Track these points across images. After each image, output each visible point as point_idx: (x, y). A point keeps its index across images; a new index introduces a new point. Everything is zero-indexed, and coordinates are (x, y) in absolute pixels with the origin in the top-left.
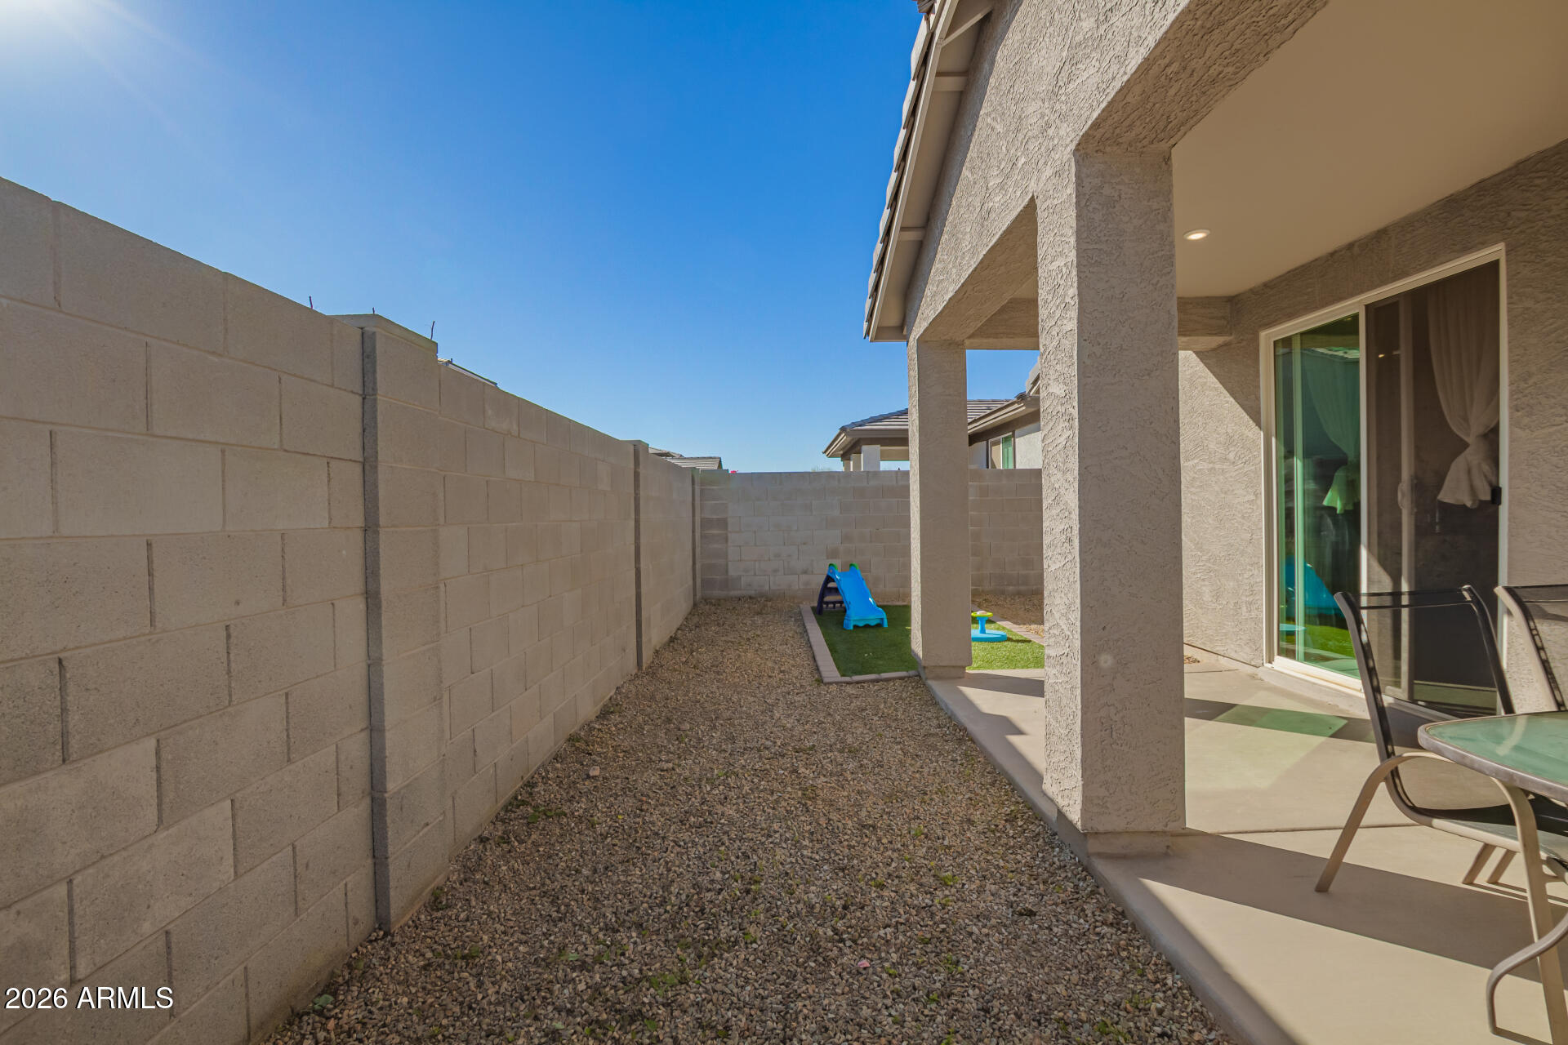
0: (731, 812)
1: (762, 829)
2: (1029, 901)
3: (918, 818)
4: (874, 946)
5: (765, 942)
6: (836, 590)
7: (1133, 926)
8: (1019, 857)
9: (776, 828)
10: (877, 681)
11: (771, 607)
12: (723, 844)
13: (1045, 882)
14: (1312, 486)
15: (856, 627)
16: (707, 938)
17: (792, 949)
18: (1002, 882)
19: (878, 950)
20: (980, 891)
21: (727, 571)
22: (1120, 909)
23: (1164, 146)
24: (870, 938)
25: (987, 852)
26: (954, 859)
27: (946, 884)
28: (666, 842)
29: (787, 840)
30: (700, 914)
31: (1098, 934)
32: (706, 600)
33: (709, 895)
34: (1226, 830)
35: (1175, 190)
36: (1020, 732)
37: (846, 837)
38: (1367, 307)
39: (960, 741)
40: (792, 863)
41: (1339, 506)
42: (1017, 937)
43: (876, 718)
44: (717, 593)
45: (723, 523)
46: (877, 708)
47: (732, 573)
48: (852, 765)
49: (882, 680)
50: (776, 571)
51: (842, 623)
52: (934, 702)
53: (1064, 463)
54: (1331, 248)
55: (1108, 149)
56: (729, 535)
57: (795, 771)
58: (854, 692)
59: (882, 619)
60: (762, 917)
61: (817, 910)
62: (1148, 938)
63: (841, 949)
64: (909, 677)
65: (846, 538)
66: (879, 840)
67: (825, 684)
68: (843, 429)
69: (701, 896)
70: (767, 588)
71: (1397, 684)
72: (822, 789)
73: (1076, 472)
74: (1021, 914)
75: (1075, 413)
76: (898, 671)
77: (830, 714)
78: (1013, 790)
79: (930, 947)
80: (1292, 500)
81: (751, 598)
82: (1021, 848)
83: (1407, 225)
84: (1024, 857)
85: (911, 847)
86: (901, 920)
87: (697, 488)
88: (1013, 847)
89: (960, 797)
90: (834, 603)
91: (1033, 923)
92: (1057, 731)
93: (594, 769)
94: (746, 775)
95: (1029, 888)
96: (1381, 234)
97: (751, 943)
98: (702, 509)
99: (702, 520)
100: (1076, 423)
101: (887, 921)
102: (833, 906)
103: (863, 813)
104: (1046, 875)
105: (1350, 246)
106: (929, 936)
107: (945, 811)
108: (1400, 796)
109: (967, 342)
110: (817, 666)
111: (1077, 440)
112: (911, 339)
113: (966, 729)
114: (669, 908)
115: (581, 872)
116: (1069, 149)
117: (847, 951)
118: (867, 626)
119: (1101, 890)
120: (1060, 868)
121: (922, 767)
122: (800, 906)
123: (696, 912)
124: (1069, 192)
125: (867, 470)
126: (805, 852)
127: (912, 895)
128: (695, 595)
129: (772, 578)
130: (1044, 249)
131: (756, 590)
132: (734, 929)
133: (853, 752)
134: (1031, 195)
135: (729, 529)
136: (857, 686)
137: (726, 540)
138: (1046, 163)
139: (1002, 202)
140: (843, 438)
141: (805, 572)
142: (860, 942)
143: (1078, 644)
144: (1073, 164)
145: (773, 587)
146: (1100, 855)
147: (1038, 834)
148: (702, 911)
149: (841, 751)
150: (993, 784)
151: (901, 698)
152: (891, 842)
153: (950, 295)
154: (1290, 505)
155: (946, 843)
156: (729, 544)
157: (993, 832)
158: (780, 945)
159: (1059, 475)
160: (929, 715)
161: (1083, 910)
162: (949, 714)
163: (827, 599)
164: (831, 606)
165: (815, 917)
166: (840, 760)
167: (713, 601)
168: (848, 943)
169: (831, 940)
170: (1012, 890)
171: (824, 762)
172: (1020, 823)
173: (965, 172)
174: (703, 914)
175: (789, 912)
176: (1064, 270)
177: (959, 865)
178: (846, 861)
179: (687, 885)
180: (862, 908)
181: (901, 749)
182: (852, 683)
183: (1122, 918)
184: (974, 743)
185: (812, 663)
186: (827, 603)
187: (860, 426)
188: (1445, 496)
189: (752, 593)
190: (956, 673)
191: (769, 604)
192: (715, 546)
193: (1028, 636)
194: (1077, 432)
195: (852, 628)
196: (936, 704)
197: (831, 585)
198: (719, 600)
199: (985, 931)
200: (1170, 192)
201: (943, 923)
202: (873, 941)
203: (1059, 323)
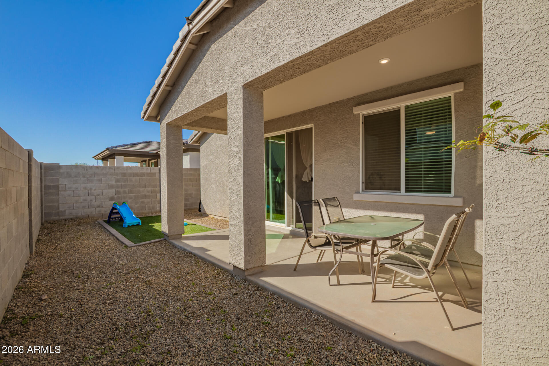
0: (123, 295)
1: (140, 297)
2: (235, 291)
3: (191, 280)
4: (199, 316)
5: (165, 326)
6: (118, 213)
7: (262, 289)
8: (226, 282)
9: (145, 295)
10: (150, 243)
11: (83, 222)
12: (127, 305)
13: (236, 286)
14: (274, 176)
15: (128, 226)
16: (143, 332)
17: (175, 325)
18: (224, 289)
19: (200, 316)
20: (220, 293)
21: (59, 208)
22: (257, 286)
23: (262, 90)
24: (197, 314)
25: (216, 284)
26: (208, 288)
27: (210, 295)
28: (103, 311)
29: (151, 298)
30: (135, 327)
31: (255, 293)
32: (48, 222)
33: (135, 321)
34: (273, 263)
35: (264, 102)
36: (209, 251)
37: (171, 291)
38: (287, 133)
39: (191, 257)
40: (157, 303)
41: (280, 181)
42: (236, 300)
43: (157, 255)
44: (53, 218)
45: (57, 187)
46: (155, 252)
47: (61, 208)
48: (158, 271)
49: (152, 243)
50: (84, 207)
51: (122, 225)
52: (174, 247)
53: (237, 170)
54: (279, 116)
55: (250, 88)
56: (60, 192)
57: (137, 277)
58: (143, 248)
59: (139, 222)
60: (159, 320)
61: (176, 312)
62: (266, 289)
63: (189, 320)
64: (162, 240)
65: (117, 192)
66: (183, 289)
67: (130, 247)
68: (108, 149)
69: (132, 322)
70: (80, 214)
71: (293, 225)
72: (152, 280)
73: (242, 172)
74: (234, 295)
75: (242, 156)
76: (156, 239)
77: (138, 257)
78: (215, 266)
79: (215, 310)
80: (269, 180)
81: (71, 219)
82: (225, 280)
83: (295, 115)
84: (227, 282)
85: (194, 288)
86: (203, 307)
87: (43, 171)
88: (223, 280)
89: (200, 272)
90: (115, 218)
91: (238, 296)
92: (234, 245)
93: (44, 296)
94: (119, 283)
95: (232, 289)
96: (290, 116)
97: (160, 328)
98: (45, 181)
99: (45, 186)
100: (242, 159)
101: (200, 308)
102: (181, 310)
103: (172, 284)
104: (235, 284)
105: (283, 117)
106: (213, 308)
107: (198, 276)
108: (310, 245)
109: (183, 126)
110: (121, 241)
111: (242, 164)
112: (163, 122)
113: (191, 253)
114: (120, 330)
115: (70, 332)
116: (241, 85)
117: (192, 319)
118: (133, 225)
119: (251, 283)
120: (238, 282)
121: (182, 267)
122: (170, 313)
123: (133, 327)
124: (240, 96)
125: (119, 166)
126: (160, 299)
127: (202, 300)
128: (42, 220)
129: (82, 210)
130: (230, 109)
131: (74, 216)
132: (151, 327)
133: (156, 267)
134: (225, 92)
135: (60, 190)
136: (143, 246)
137: (58, 194)
138: (232, 85)
139: (212, 90)
140: (107, 152)
141: (99, 207)
142: (194, 316)
143: (242, 219)
144: (242, 89)
145: (83, 214)
146: (248, 275)
147: (228, 275)
148: (135, 326)
149: (151, 267)
150: (208, 266)
151: (162, 247)
152: (187, 289)
153: (185, 112)
154: (268, 181)
155: (203, 284)
156: (60, 196)
157: (215, 278)
158: (170, 325)
159: (235, 173)
160: (175, 251)
161: (249, 289)
162: (182, 249)
163: (112, 217)
164: (114, 219)
165: (177, 315)
166: (153, 270)
167: (51, 222)
168: (191, 318)
169: (185, 319)
170: (228, 290)
171: (147, 272)
172: (222, 274)
173: (194, 75)
174: (136, 327)
175: (167, 316)
176: (238, 117)
177: (210, 289)
178: (176, 298)
179: (123, 320)
180: (190, 307)
181: (172, 263)
182: (140, 245)
183: (259, 287)
184: (196, 256)
185: (117, 241)
186: (112, 218)
187: (115, 148)
188: (303, 179)
189: (72, 217)
190: (179, 237)
191: (82, 221)
192: (52, 197)
193: (194, 223)
194: (242, 162)
195: (127, 227)
196: (176, 247)
197: (114, 211)
198: (55, 221)
199: (228, 301)
200: (263, 102)
201: (215, 303)
202: (198, 314)
203: (236, 131)
